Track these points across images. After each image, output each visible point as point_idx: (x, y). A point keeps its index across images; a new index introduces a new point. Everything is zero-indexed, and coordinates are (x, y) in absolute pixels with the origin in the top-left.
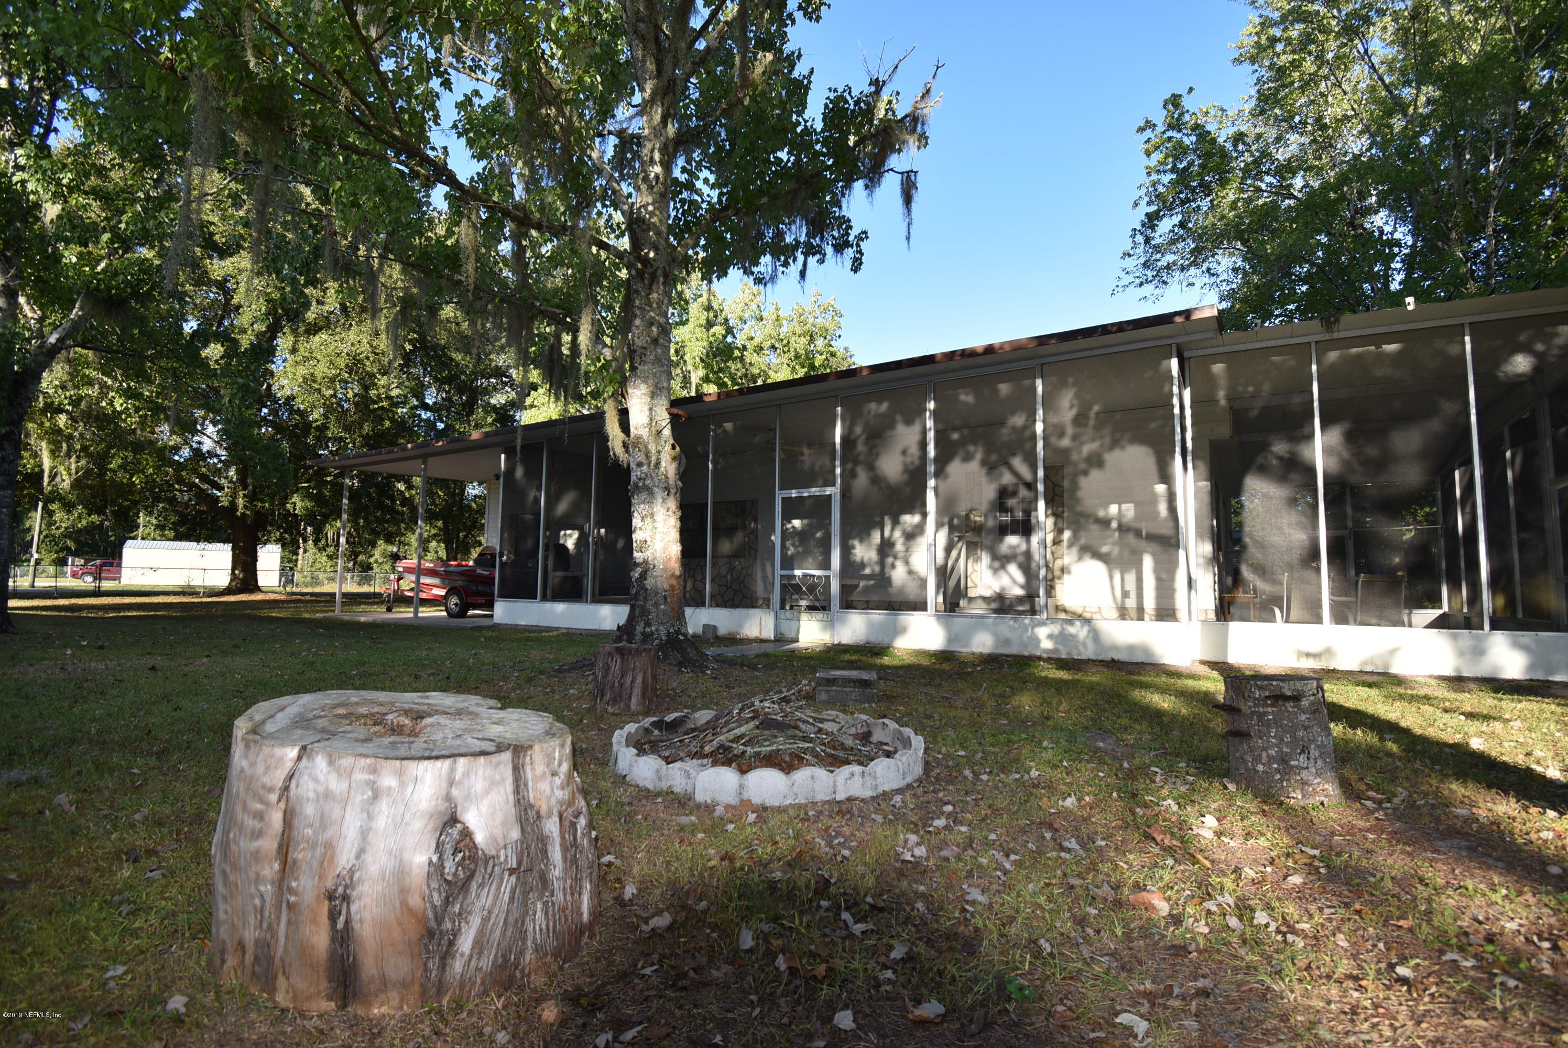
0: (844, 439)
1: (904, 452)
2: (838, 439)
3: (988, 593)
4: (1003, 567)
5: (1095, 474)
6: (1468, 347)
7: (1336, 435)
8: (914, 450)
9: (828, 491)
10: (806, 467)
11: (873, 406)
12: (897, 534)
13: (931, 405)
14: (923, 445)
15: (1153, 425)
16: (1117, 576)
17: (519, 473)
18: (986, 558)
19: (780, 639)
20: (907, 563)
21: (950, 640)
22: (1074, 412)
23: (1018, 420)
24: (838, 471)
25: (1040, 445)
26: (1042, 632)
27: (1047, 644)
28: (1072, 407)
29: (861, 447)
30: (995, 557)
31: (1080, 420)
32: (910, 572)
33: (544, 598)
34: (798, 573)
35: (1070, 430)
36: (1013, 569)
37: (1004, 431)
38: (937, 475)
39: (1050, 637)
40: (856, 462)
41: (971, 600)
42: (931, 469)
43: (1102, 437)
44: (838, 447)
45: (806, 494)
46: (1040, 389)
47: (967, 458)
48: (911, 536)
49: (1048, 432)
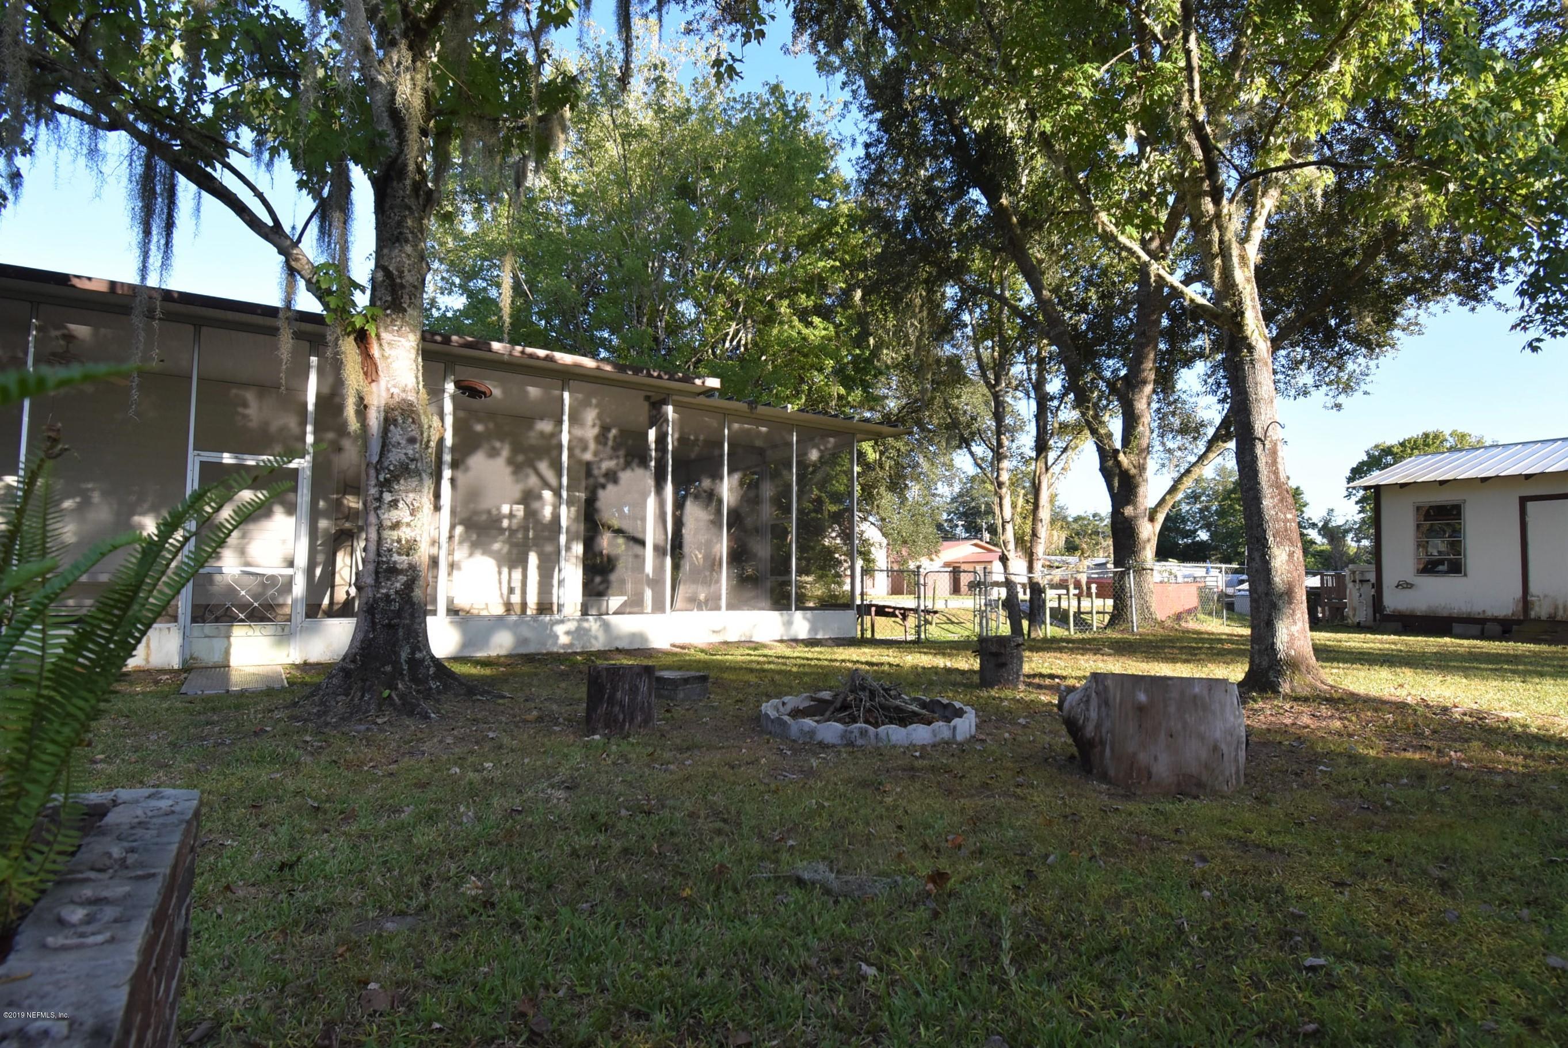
2: (311, 398)
5: (610, 487)
9: (292, 463)
10: (254, 424)
13: (451, 388)
16: (505, 573)
19: (189, 667)
24: (310, 439)
25: (565, 454)
26: (560, 630)
27: (563, 641)
28: (594, 426)
34: (231, 571)
38: (455, 466)
42: (448, 459)
43: (618, 457)
44: (311, 407)
45: (252, 463)
46: (567, 402)
47: (493, 453)
49: (574, 443)
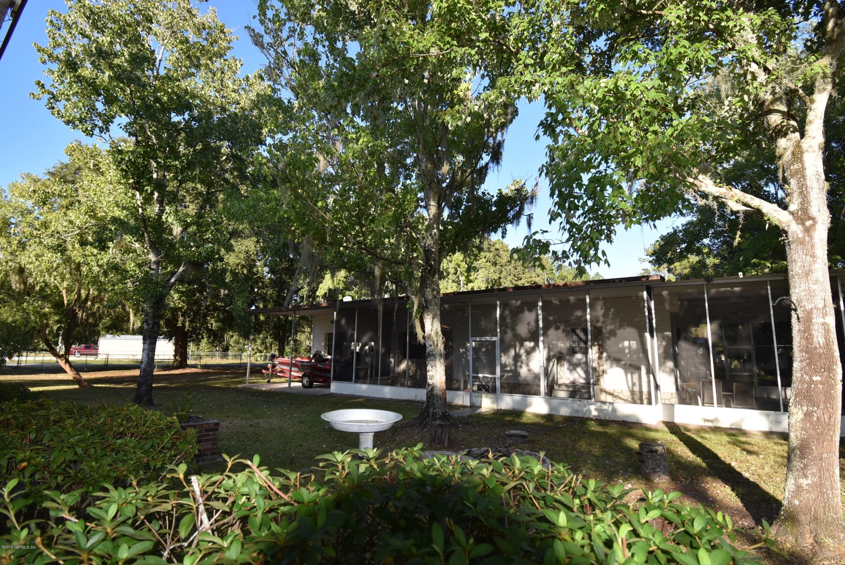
0: (501, 316)
1: (528, 324)
2: (498, 316)
3: (567, 382)
4: (575, 369)
6: (769, 291)
7: (715, 325)
8: (533, 323)
9: (494, 339)
10: (483, 328)
11: (513, 302)
12: (522, 351)
13: (540, 304)
14: (537, 321)
15: (637, 320)
16: (629, 376)
17: (343, 322)
18: (566, 365)
19: (473, 406)
20: (528, 365)
21: (551, 409)
22: (603, 311)
23: (579, 313)
24: (498, 330)
25: (589, 324)
26: (592, 408)
27: (594, 413)
28: (602, 309)
29: (508, 320)
30: (571, 363)
31: (605, 315)
32: (529, 370)
33: (356, 382)
34: (480, 375)
35: (601, 319)
36: (579, 370)
37: (573, 318)
38: (544, 335)
39: (596, 409)
40: (507, 327)
41: (560, 385)
42: (541, 332)
44: (498, 319)
45: (485, 340)
46: (588, 300)
48: (529, 352)
49: (593, 319)
